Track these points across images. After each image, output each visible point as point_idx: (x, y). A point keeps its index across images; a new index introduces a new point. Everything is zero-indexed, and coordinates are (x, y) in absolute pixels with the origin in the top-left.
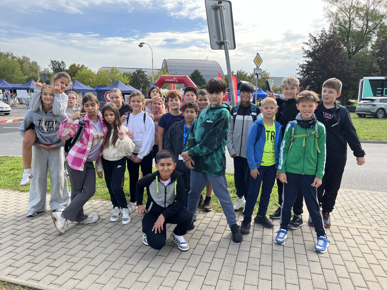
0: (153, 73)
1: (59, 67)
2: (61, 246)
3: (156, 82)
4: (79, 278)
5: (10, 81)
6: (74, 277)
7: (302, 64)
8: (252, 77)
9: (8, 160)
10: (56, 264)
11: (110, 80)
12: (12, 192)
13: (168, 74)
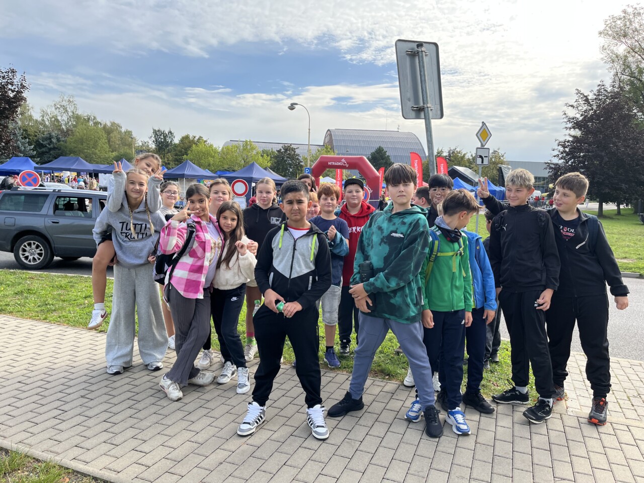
0: (309, 150)
1: (165, 139)
2: (155, 421)
3: (314, 165)
4: (178, 472)
5: (89, 159)
6: (172, 470)
7: (562, 139)
8: (473, 161)
9: (82, 282)
10: (146, 447)
11: (241, 161)
12: (86, 332)
13: (333, 153)
